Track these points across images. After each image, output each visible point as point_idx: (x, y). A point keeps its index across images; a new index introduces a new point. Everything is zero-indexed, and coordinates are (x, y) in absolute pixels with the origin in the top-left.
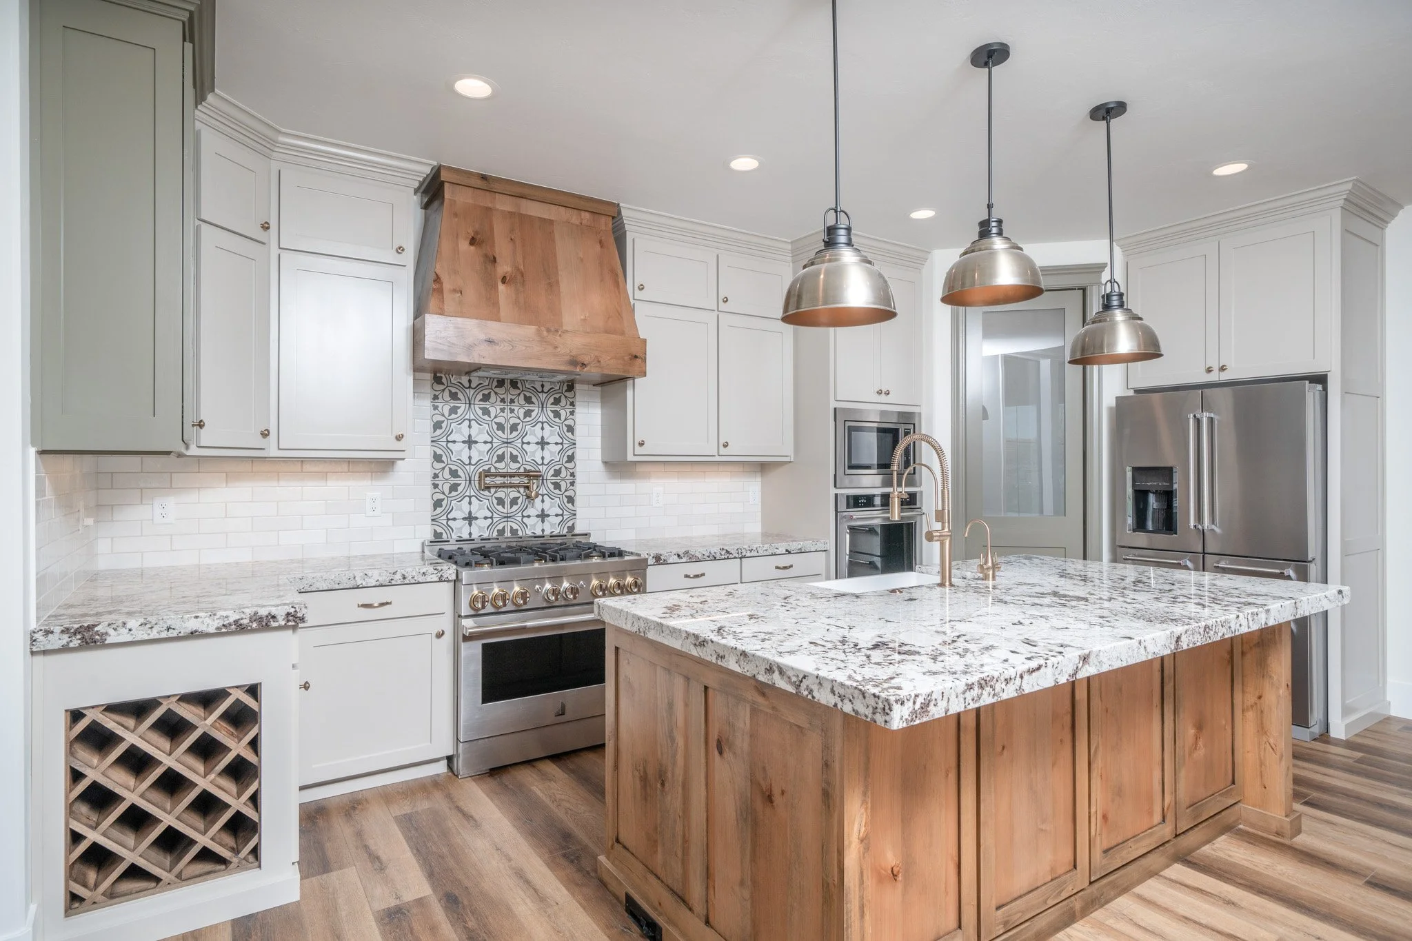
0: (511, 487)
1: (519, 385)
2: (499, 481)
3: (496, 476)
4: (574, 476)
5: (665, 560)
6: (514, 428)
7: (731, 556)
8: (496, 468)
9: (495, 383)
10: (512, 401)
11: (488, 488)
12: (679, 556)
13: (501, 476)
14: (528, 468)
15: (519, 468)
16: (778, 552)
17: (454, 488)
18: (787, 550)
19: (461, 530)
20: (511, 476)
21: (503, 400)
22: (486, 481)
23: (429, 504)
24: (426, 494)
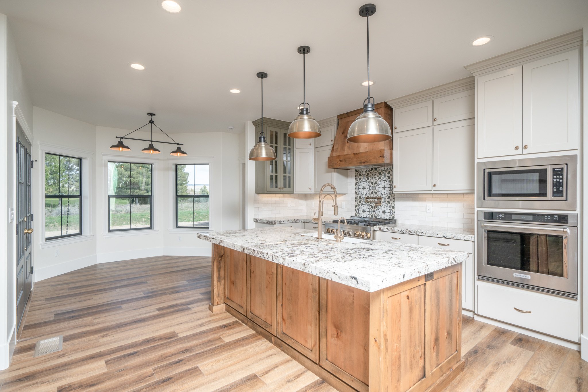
0: (375, 202)
1: (377, 169)
2: (371, 200)
3: (371, 198)
4: (394, 199)
5: (382, 230)
6: (376, 183)
7: (411, 233)
8: (371, 196)
9: (370, 170)
10: (375, 175)
11: (368, 202)
12: (388, 229)
13: (372, 199)
14: (380, 196)
15: (377, 196)
16: (438, 236)
17: (360, 202)
18: (443, 236)
19: (362, 214)
20: (375, 199)
21: (372, 175)
22: (368, 200)
23: (354, 206)
24: (354, 203)
